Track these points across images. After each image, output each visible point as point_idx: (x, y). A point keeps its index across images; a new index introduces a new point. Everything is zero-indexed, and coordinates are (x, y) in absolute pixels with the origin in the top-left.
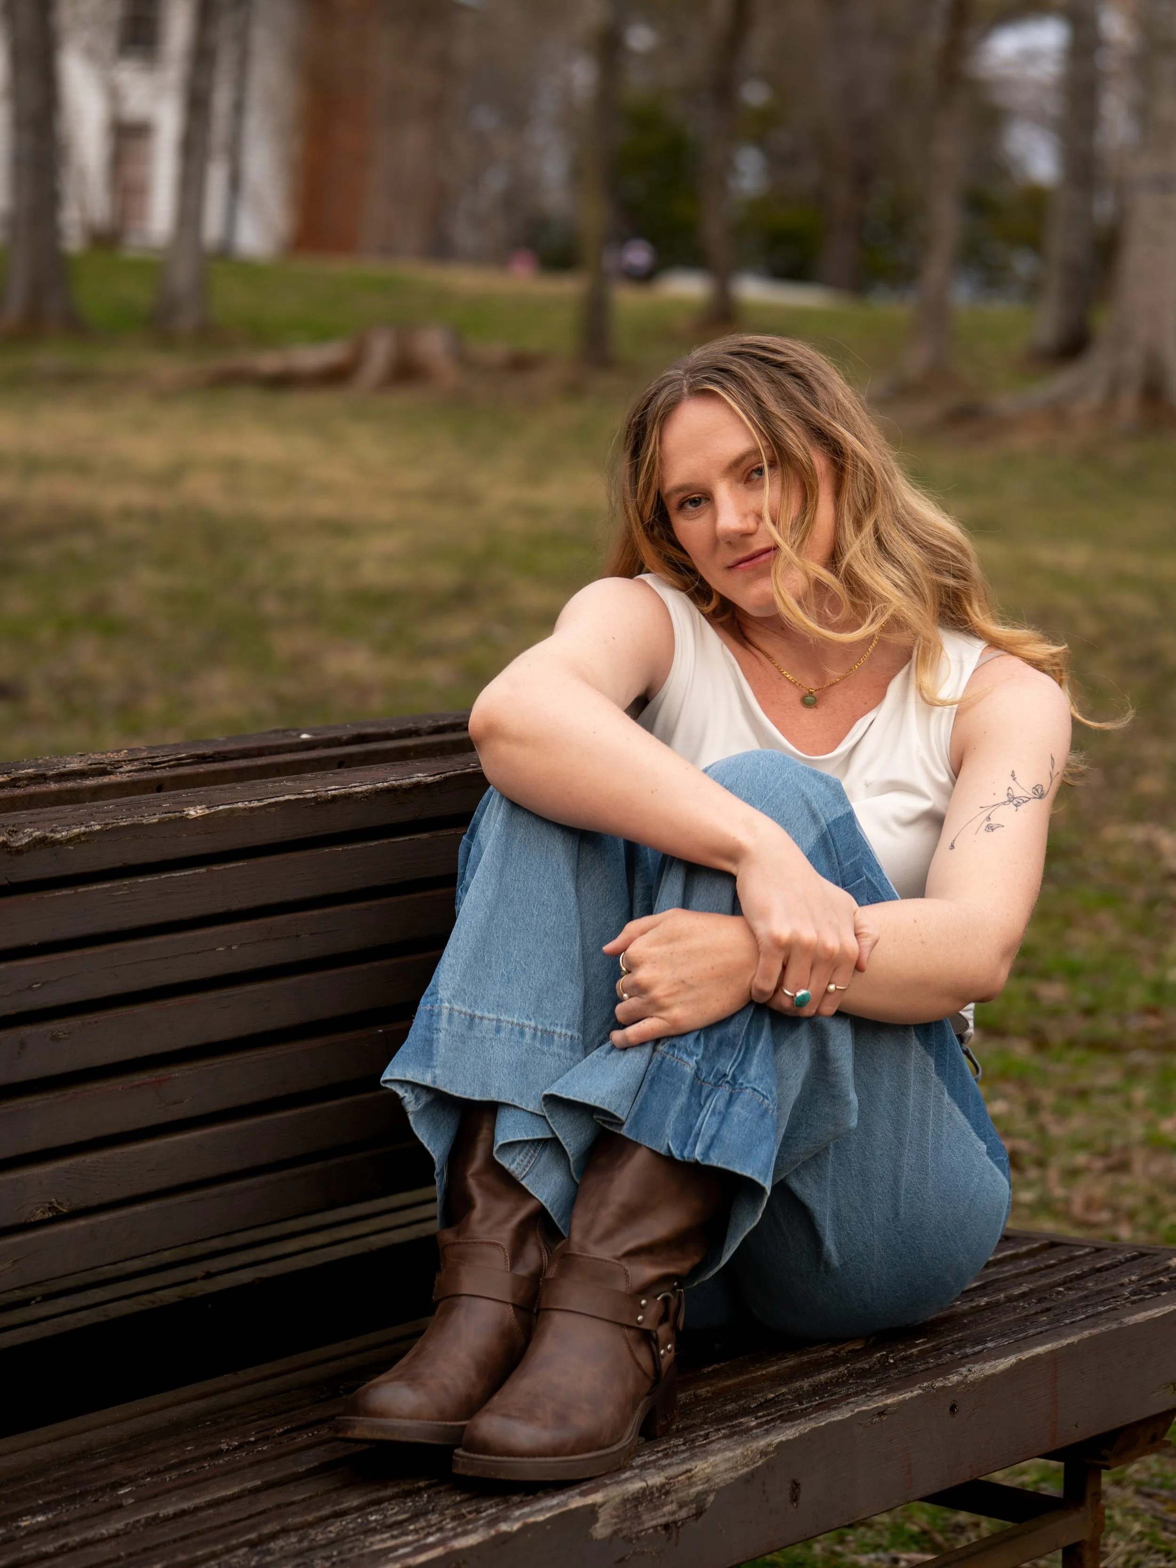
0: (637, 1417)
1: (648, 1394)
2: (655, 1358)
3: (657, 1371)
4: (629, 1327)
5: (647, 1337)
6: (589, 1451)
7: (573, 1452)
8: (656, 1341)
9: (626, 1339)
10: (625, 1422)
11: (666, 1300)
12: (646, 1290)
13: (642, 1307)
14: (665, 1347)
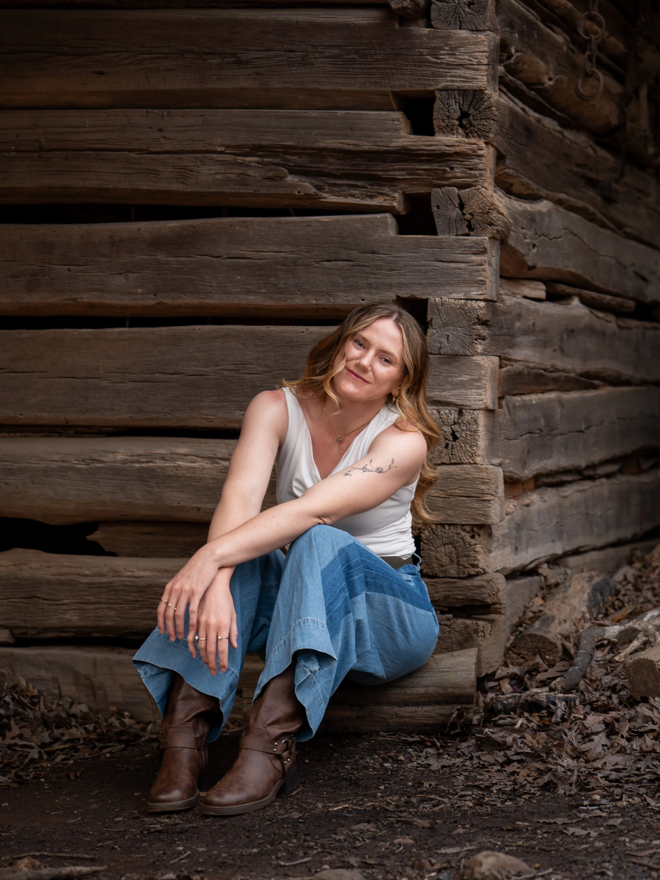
0: (276, 787)
1: (281, 778)
2: (283, 765)
3: (284, 770)
4: (271, 753)
5: (279, 757)
6: (252, 801)
7: (245, 803)
8: (282, 758)
9: (270, 758)
10: (269, 790)
11: (286, 742)
12: (278, 738)
13: (276, 746)
14: (286, 760)
